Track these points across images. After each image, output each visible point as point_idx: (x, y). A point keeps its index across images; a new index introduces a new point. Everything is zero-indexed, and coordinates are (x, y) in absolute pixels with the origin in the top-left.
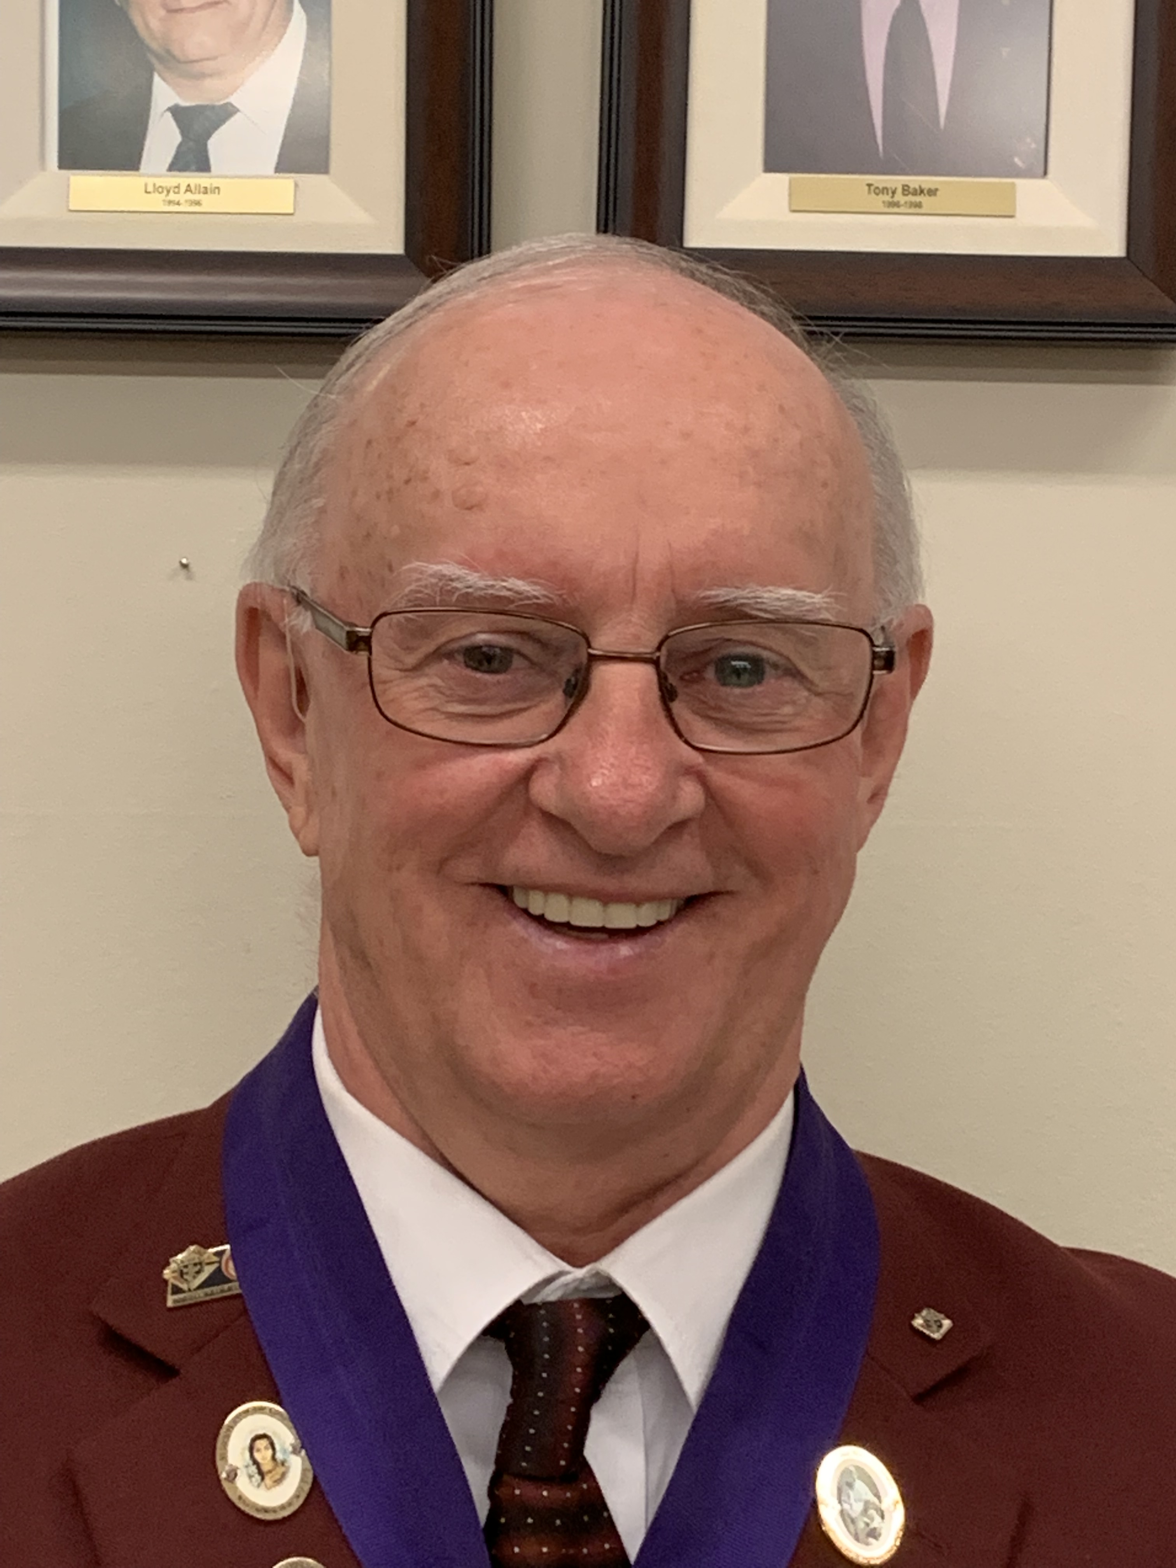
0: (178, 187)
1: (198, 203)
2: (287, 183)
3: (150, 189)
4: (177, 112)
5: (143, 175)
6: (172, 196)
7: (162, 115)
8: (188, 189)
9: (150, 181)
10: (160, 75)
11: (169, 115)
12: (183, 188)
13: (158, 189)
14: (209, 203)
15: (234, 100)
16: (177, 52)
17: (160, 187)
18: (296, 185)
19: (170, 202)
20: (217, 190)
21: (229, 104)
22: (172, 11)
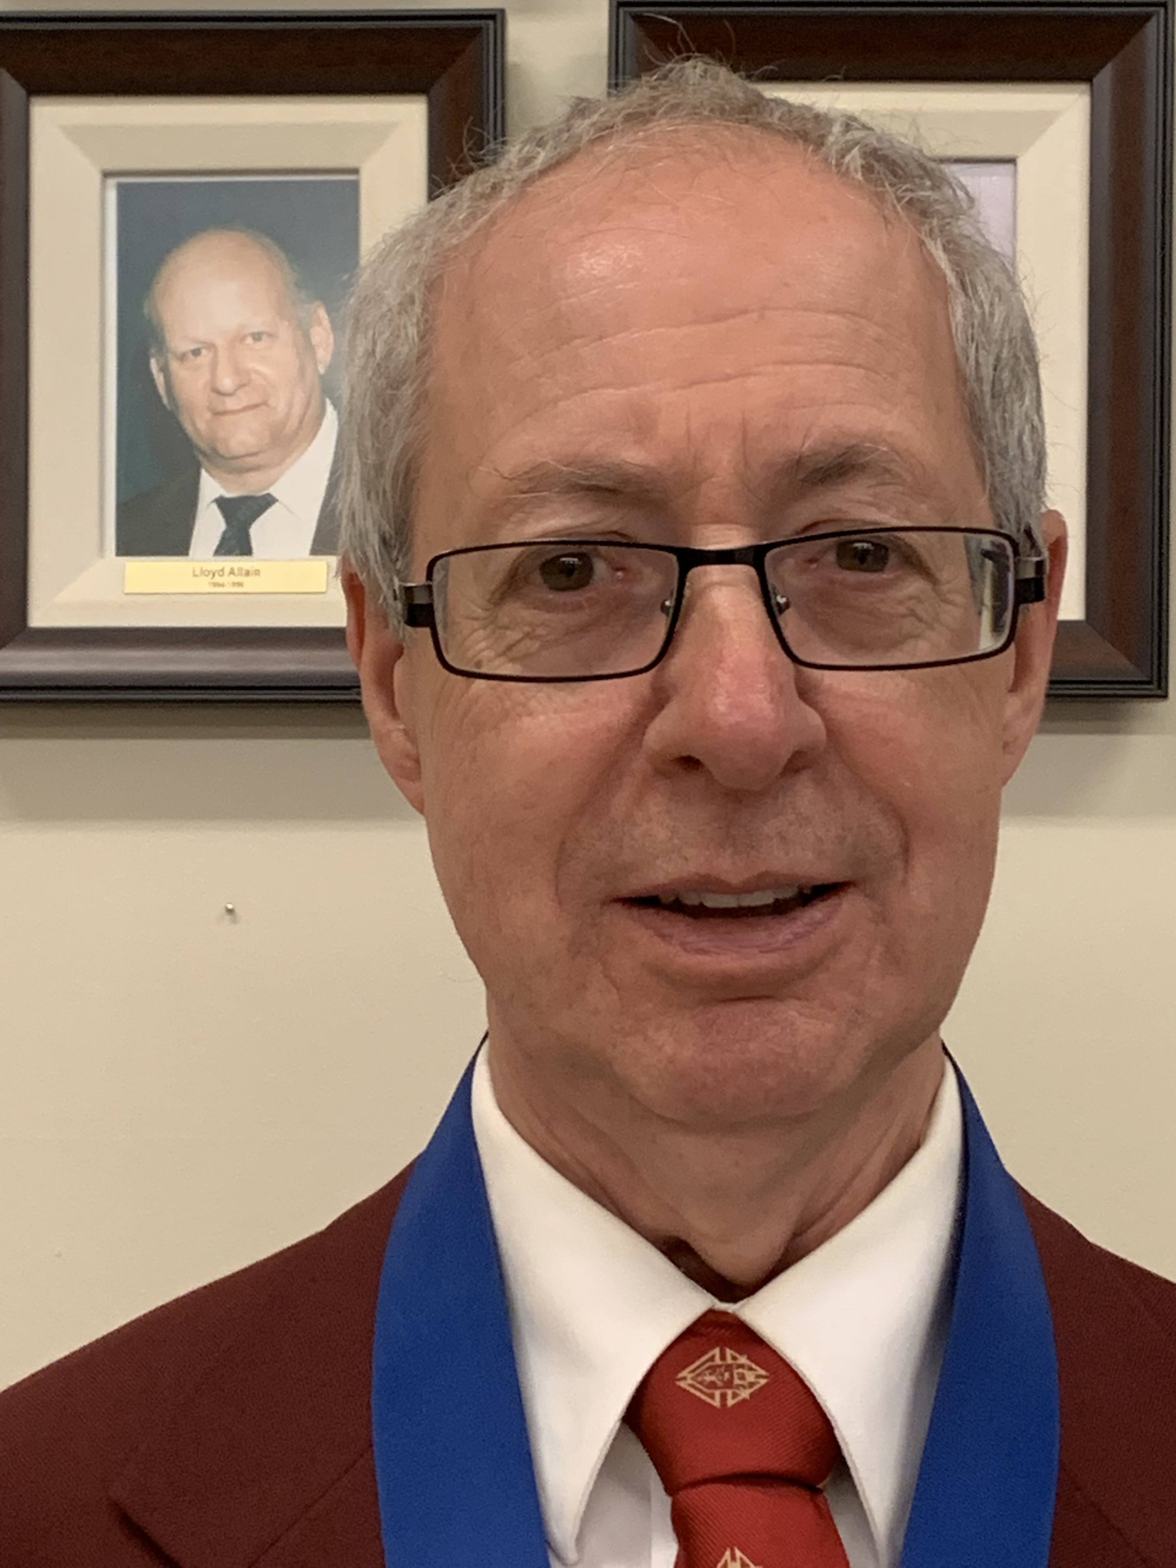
0: (223, 570)
1: (240, 584)
3: (198, 572)
4: (222, 503)
5: (193, 560)
6: (217, 579)
7: (208, 506)
8: (232, 572)
9: (198, 566)
10: (208, 471)
11: (214, 506)
12: (227, 571)
13: (203, 573)
14: (251, 584)
15: (273, 491)
16: (222, 451)
17: (206, 570)
18: (329, 567)
19: (216, 585)
20: (257, 572)
21: (269, 495)
22: (218, 414)
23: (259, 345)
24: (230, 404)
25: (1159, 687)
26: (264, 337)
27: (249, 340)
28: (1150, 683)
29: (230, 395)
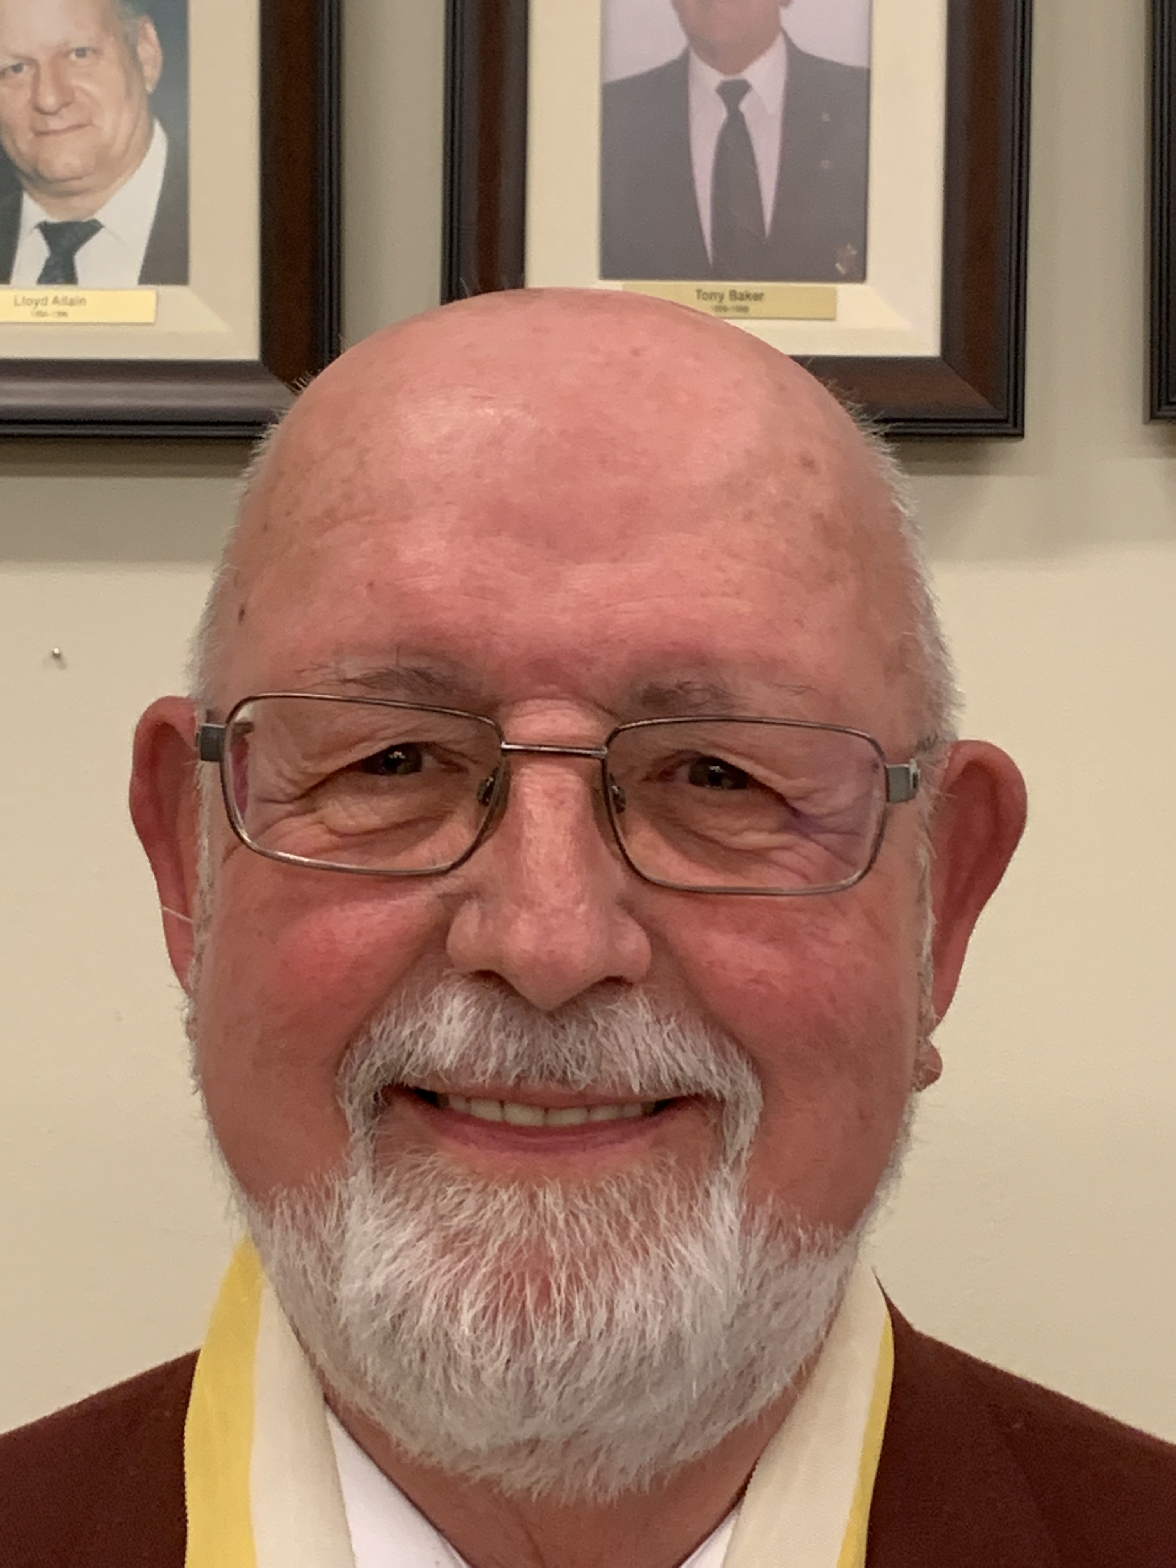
0: (46, 299)
1: (64, 314)
2: (149, 293)
3: (20, 301)
4: (46, 229)
6: (40, 308)
7: (31, 232)
8: (56, 301)
10: (31, 195)
11: (37, 232)
12: (51, 299)
13: (27, 301)
14: (75, 315)
15: (99, 216)
16: (46, 174)
17: (29, 299)
18: (158, 297)
19: (40, 314)
20: (82, 301)
21: (95, 221)
22: (40, 134)
23: (82, 62)
24: (54, 123)
25: (1015, 425)
26: (89, 53)
27: (73, 57)
28: (1006, 421)
29: (54, 114)
